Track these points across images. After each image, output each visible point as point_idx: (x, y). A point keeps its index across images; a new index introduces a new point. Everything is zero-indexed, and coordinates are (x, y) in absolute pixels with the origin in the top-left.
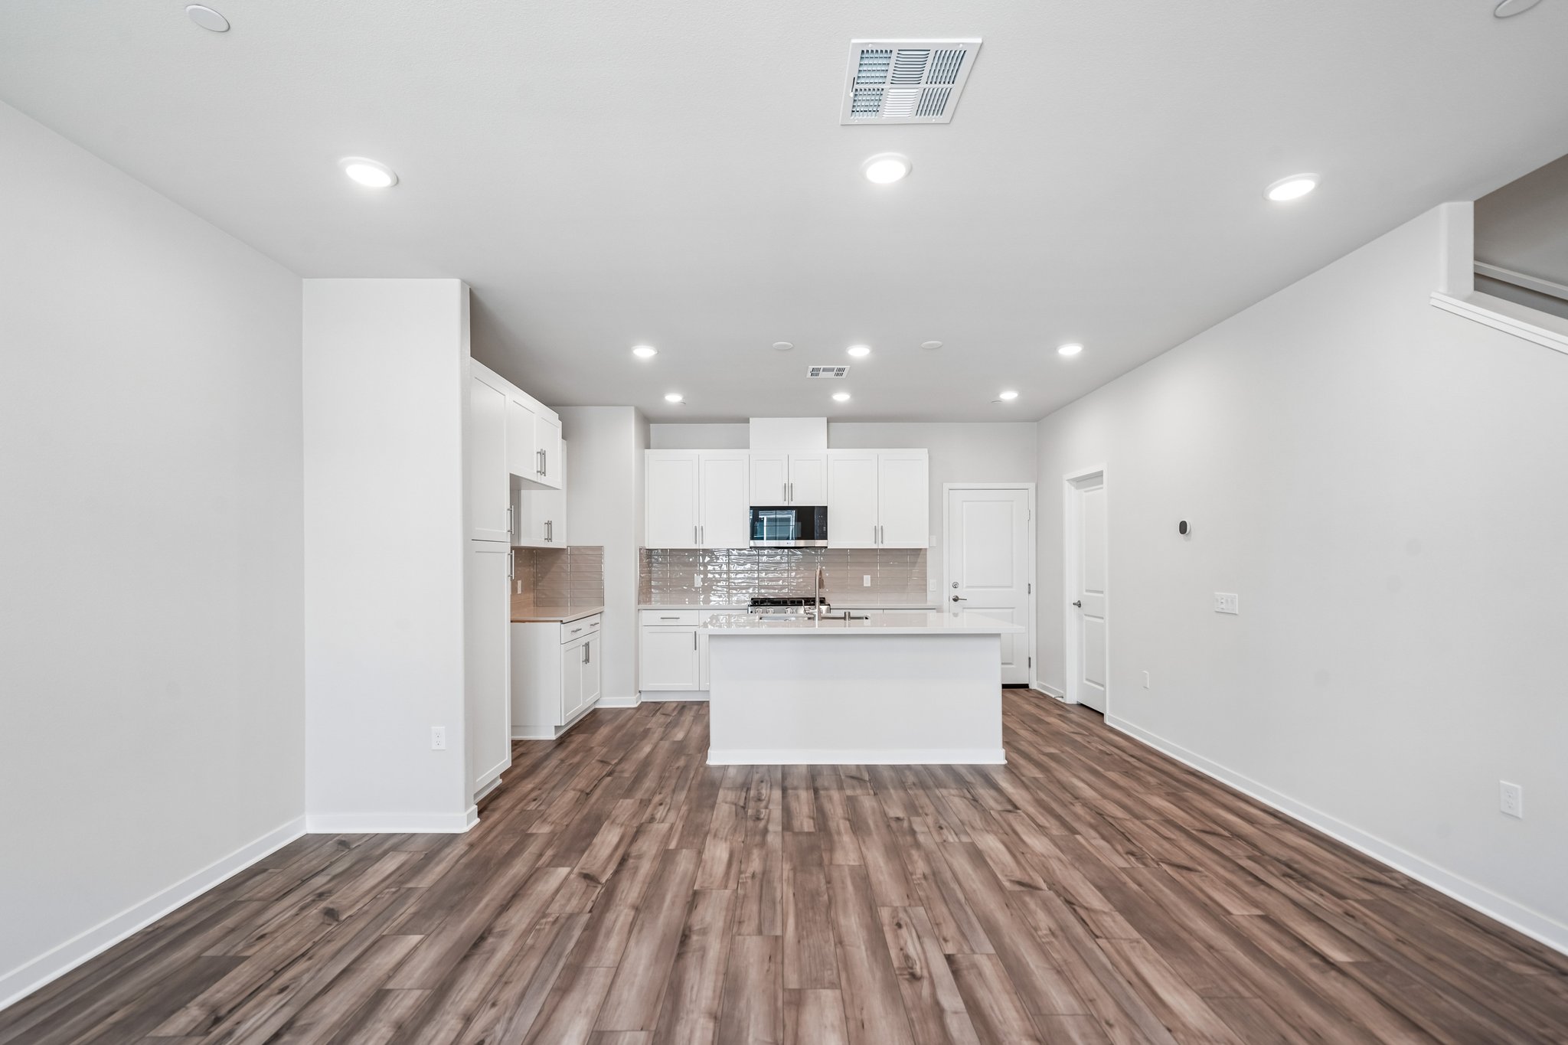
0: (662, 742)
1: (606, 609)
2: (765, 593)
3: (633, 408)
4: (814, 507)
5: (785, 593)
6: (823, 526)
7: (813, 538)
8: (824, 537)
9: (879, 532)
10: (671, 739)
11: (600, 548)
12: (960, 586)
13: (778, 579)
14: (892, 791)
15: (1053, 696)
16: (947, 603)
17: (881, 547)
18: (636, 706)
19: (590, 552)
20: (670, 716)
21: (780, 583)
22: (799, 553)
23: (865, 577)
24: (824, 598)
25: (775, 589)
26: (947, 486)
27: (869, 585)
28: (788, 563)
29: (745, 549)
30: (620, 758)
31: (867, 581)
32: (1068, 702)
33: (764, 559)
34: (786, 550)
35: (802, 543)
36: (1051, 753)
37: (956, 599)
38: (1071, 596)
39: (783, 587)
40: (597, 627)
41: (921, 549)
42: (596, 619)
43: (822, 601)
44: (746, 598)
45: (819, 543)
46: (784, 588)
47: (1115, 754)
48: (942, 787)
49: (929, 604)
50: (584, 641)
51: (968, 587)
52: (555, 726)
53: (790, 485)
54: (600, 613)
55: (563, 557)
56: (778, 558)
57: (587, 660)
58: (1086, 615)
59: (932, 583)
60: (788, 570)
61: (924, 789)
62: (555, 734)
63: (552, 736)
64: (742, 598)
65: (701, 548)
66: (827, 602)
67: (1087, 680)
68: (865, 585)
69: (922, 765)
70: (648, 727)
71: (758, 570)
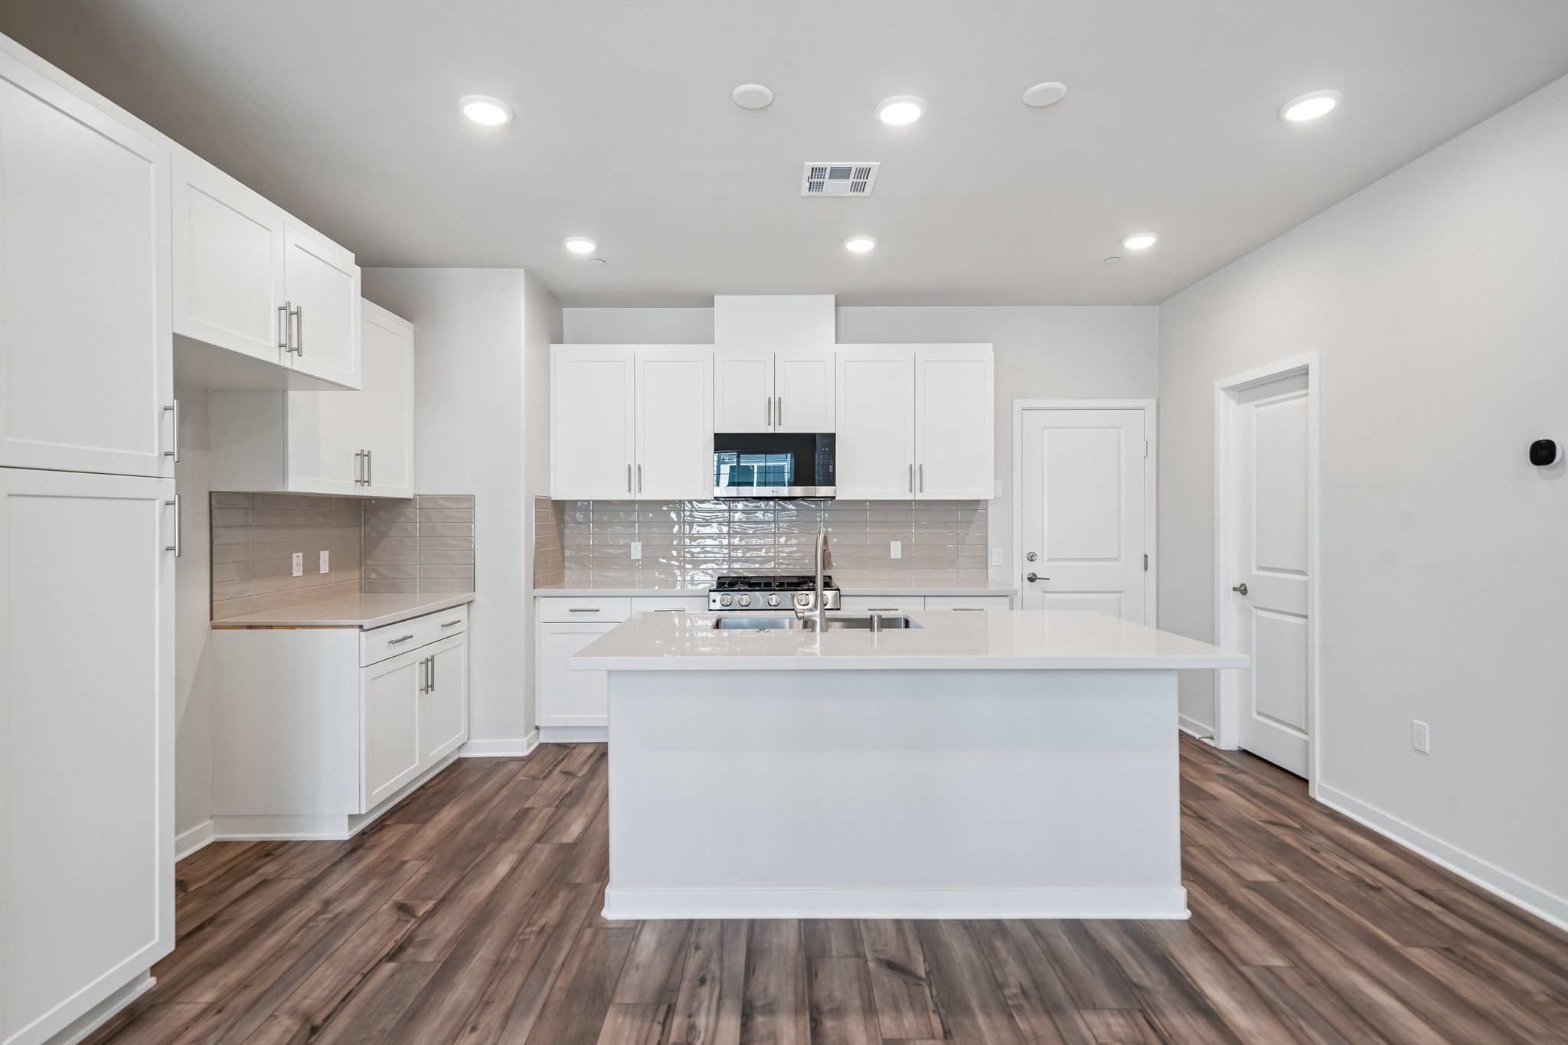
0: (539, 846)
1: (478, 596)
2: (739, 569)
3: (522, 272)
4: (815, 434)
5: (769, 569)
6: (829, 464)
7: (812, 483)
8: (830, 481)
9: (915, 474)
10: (556, 841)
11: (470, 498)
12: (1038, 559)
13: (759, 548)
14: (981, 1019)
15: (1198, 736)
16: (1019, 583)
17: (919, 497)
18: (526, 753)
19: (453, 505)
20: (576, 776)
21: (763, 553)
22: (791, 507)
23: (892, 543)
24: (830, 577)
25: (755, 562)
26: (1019, 404)
27: (899, 556)
28: (775, 522)
29: (708, 501)
30: (439, 897)
31: (896, 550)
32: (1223, 747)
33: (738, 516)
34: (772, 503)
35: (798, 491)
36: (1260, 883)
37: (1032, 579)
38: (1229, 574)
39: (767, 560)
40: (457, 628)
41: (979, 501)
42: (460, 614)
43: (827, 585)
44: (705, 579)
45: (823, 491)
46: (770, 561)
47: (1389, 888)
48: (1086, 1008)
49: (992, 588)
50: (426, 653)
51: (1050, 560)
52: (349, 815)
53: (777, 400)
54: (469, 603)
55: (408, 511)
56: (759, 514)
57: (429, 687)
58: (1256, 608)
59: (995, 554)
60: (775, 533)
61: (1049, 1014)
62: (350, 828)
63: (343, 833)
64: (699, 577)
65: (637, 499)
66: (836, 582)
67: (1259, 713)
68: (893, 557)
69: (1024, 921)
70: (527, 805)
71: (729, 533)
